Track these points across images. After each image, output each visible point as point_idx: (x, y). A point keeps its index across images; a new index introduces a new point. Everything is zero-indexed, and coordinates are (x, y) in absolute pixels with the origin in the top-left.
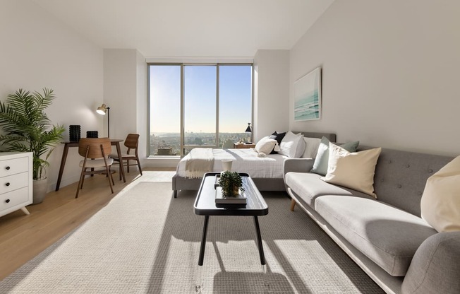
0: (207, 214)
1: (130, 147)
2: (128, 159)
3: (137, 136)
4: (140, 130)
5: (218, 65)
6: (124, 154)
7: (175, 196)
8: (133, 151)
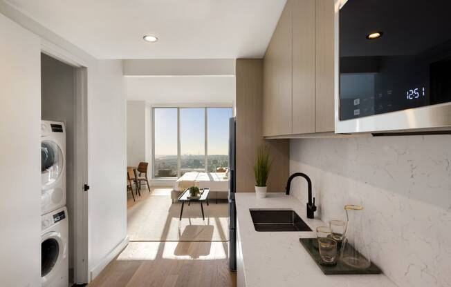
0: (183, 202)
1: (141, 172)
2: (140, 180)
3: (146, 165)
4: (148, 160)
5: (206, 108)
6: (138, 178)
7: (173, 203)
8: (143, 174)
